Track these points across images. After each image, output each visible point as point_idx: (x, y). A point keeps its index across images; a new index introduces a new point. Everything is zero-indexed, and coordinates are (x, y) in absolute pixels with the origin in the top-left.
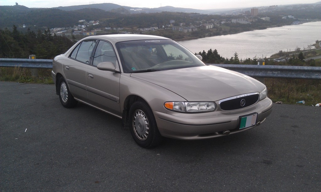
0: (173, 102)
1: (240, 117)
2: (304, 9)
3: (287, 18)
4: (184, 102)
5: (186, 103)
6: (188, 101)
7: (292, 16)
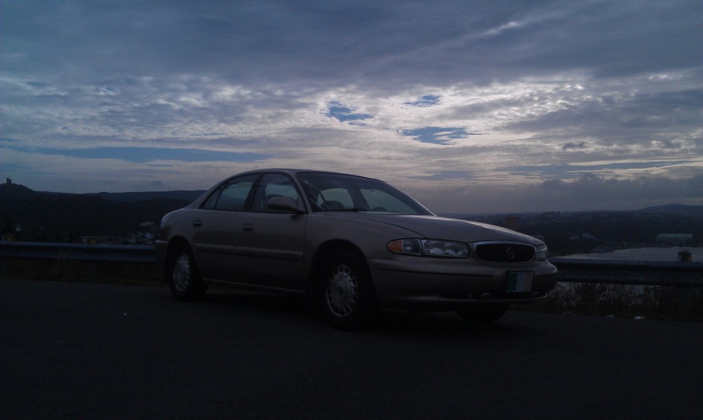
0: (403, 241)
1: (507, 272)
2: (616, 221)
3: (581, 238)
4: (421, 239)
5: (424, 241)
6: (426, 238)
7: (591, 234)
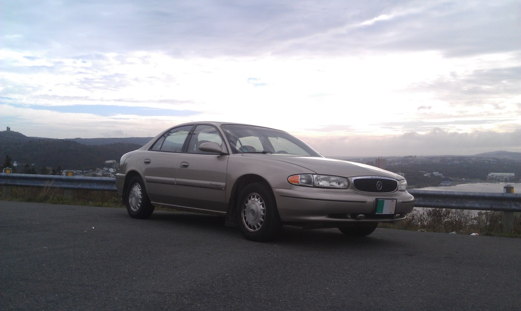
0: (300, 176)
2: (458, 163)
3: (432, 175)
4: (313, 174)
5: (315, 176)
7: (440, 173)
